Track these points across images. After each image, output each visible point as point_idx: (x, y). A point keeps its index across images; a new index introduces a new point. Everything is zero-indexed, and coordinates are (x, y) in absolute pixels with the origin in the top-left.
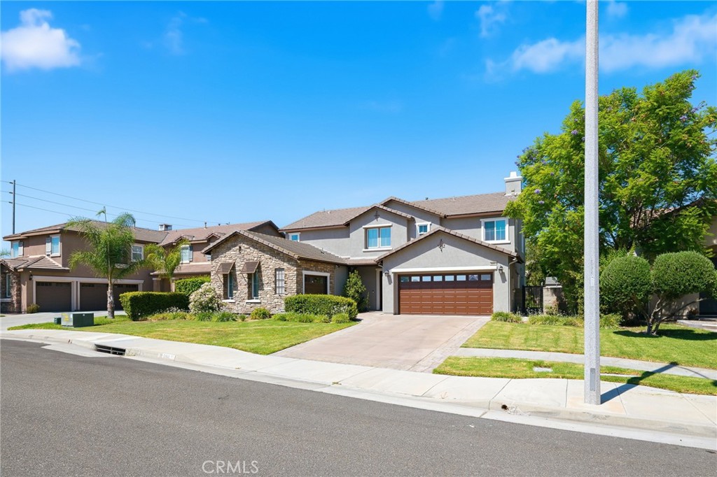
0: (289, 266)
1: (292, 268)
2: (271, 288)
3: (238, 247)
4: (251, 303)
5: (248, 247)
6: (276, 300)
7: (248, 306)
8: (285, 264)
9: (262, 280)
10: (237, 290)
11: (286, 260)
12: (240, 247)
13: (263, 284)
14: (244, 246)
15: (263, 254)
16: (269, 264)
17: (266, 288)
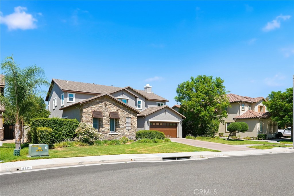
0: (134, 116)
1: (135, 117)
2: (123, 127)
3: (104, 103)
4: (112, 134)
5: (110, 104)
6: (126, 133)
7: (110, 136)
8: (132, 115)
9: (119, 122)
10: (103, 127)
11: (132, 113)
12: (105, 103)
13: (119, 125)
14: (107, 103)
15: (119, 109)
16: (123, 114)
17: (121, 127)
